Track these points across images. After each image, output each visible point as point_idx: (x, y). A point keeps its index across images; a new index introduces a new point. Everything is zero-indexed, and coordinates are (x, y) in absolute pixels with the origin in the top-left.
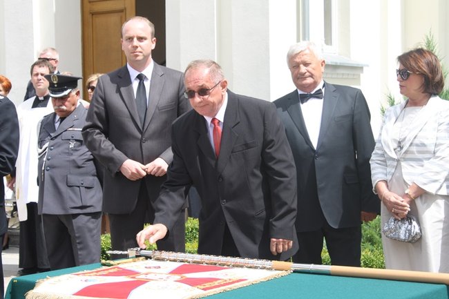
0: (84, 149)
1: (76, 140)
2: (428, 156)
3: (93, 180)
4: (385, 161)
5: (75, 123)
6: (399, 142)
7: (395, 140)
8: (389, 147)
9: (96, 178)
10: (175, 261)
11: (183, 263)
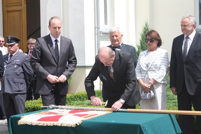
0: (20, 68)
1: (17, 65)
2: (158, 69)
3: (23, 80)
4: (141, 72)
5: (17, 58)
6: (147, 65)
7: (145, 64)
8: (143, 66)
9: (24, 80)
10: (68, 109)
11: (71, 110)
